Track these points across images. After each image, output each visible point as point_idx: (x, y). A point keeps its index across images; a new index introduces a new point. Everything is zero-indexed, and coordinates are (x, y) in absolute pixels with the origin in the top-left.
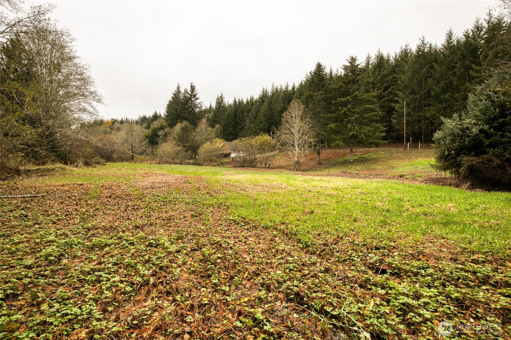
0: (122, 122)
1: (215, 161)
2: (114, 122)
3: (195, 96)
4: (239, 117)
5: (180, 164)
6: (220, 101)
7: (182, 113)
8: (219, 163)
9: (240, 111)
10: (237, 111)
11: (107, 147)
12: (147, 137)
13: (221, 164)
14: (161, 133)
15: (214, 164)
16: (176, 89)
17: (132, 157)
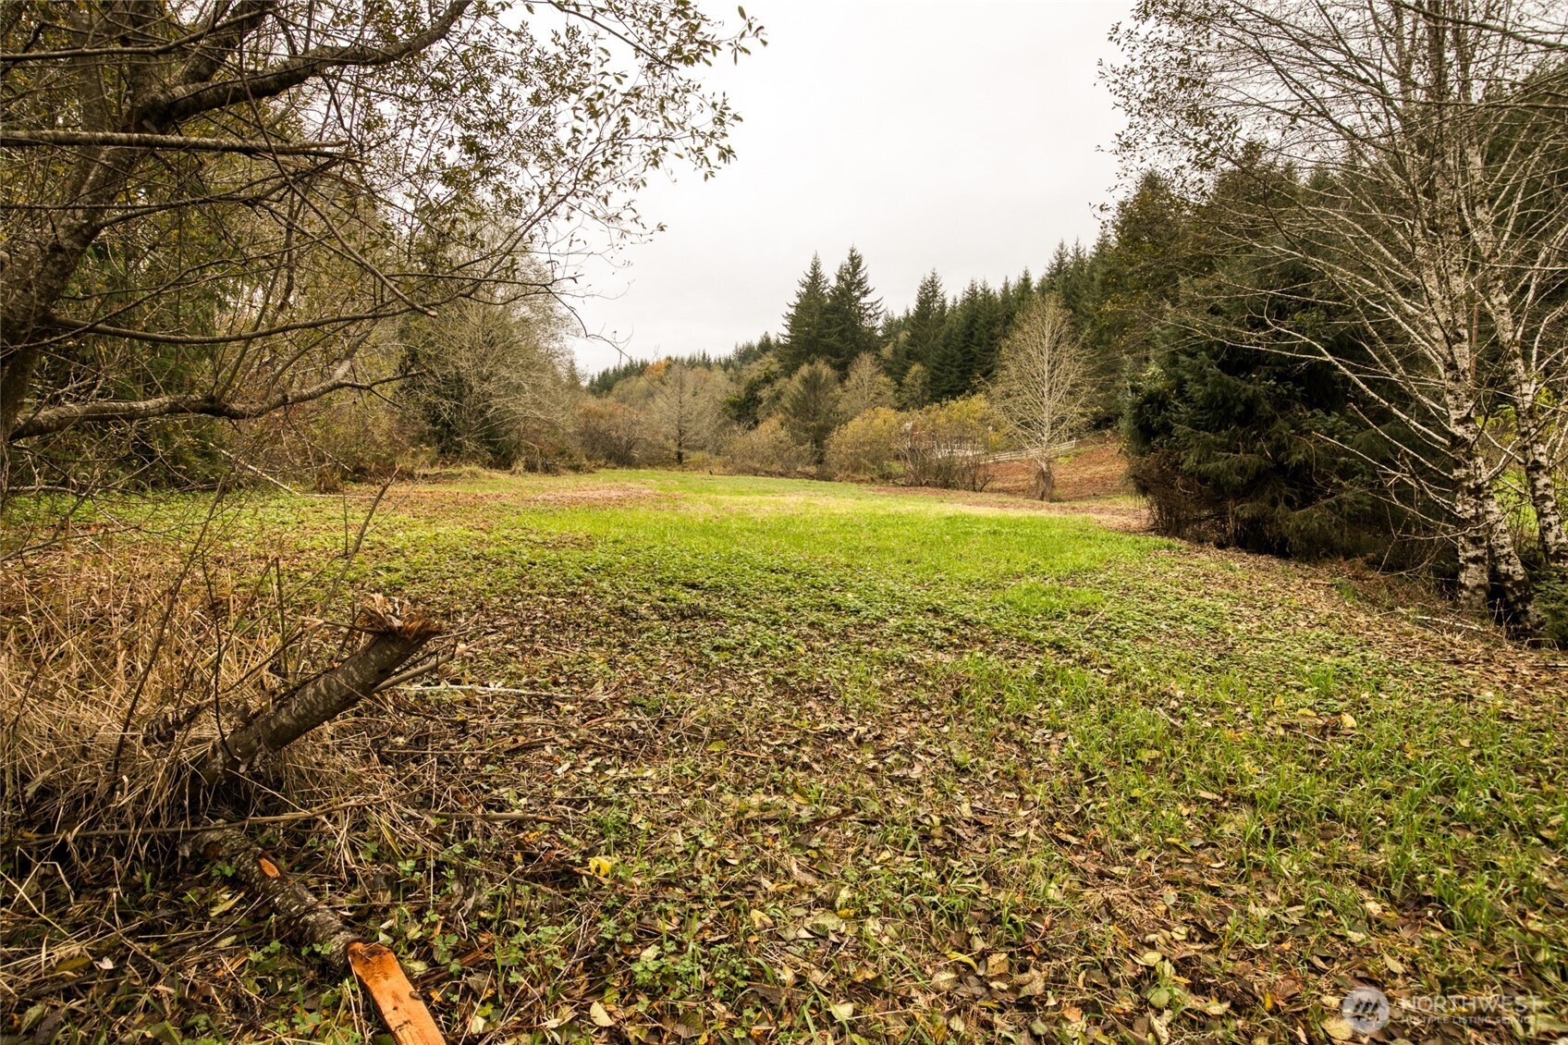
0: (692, 364)
1: (866, 469)
2: (670, 364)
3: (860, 283)
4: (980, 339)
5: (782, 475)
6: (929, 292)
7: (824, 336)
8: (875, 476)
9: (981, 321)
10: (973, 321)
11: (620, 432)
12: (733, 404)
13: (882, 477)
14: (765, 393)
15: (862, 477)
16: (808, 270)
17: (680, 456)
